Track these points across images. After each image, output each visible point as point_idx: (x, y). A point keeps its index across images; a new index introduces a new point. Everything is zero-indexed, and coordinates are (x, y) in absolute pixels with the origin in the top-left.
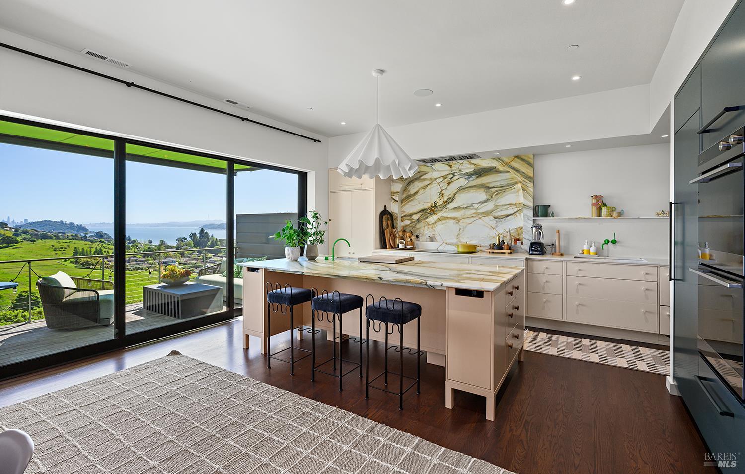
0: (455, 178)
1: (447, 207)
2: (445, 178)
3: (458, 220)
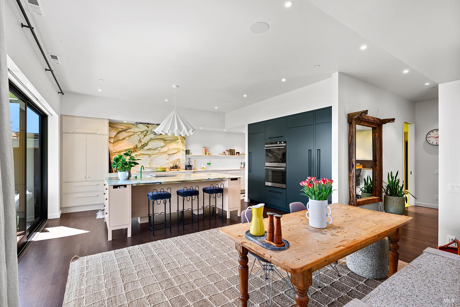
0: (148, 133)
1: (144, 148)
2: (143, 133)
3: (150, 155)
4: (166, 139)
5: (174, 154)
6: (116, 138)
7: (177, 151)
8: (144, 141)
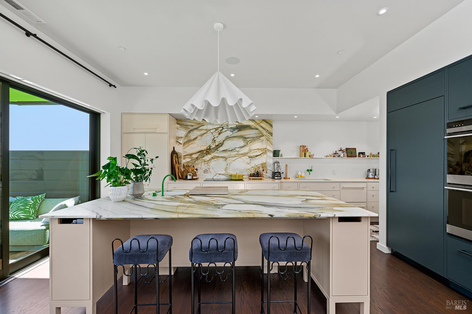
0: (224, 130)
1: (218, 149)
2: (217, 130)
3: (225, 158)
4: (247, 137)
5: (257, 156)
6: (187, 138)
7: (261, 152)
8: (219, 139)
